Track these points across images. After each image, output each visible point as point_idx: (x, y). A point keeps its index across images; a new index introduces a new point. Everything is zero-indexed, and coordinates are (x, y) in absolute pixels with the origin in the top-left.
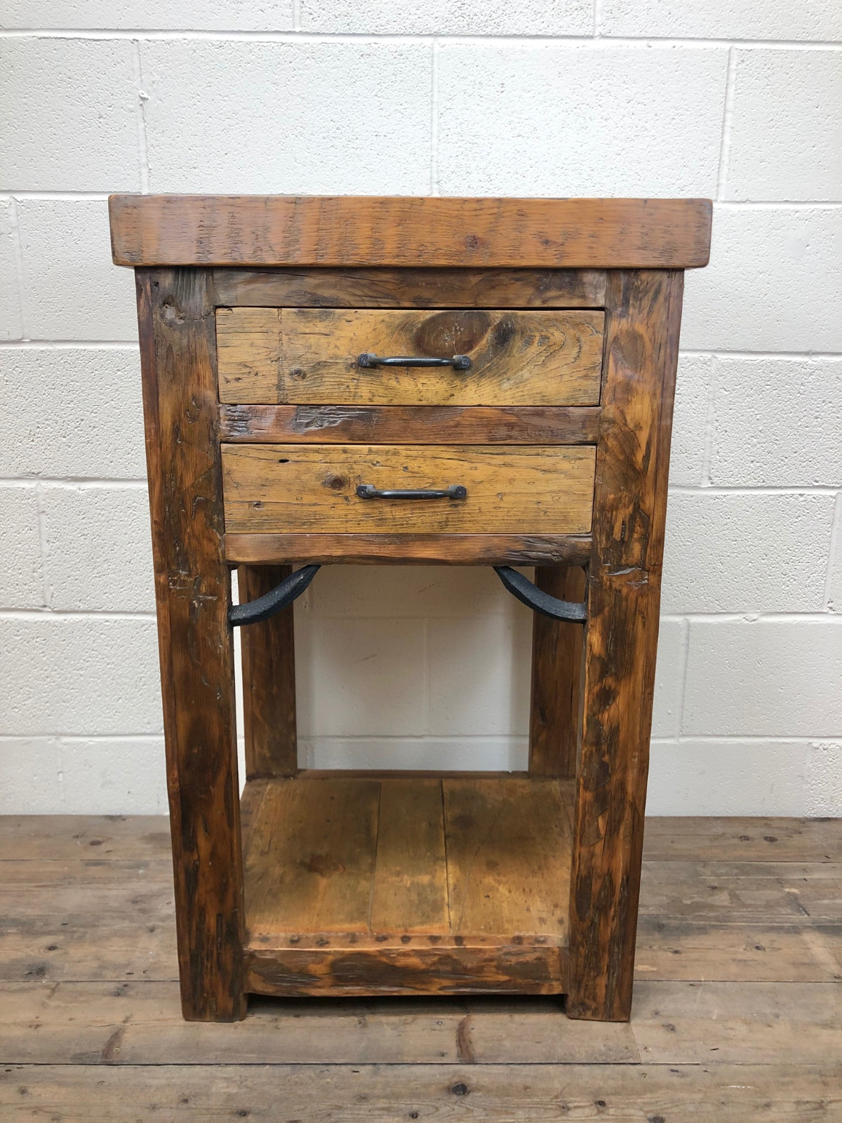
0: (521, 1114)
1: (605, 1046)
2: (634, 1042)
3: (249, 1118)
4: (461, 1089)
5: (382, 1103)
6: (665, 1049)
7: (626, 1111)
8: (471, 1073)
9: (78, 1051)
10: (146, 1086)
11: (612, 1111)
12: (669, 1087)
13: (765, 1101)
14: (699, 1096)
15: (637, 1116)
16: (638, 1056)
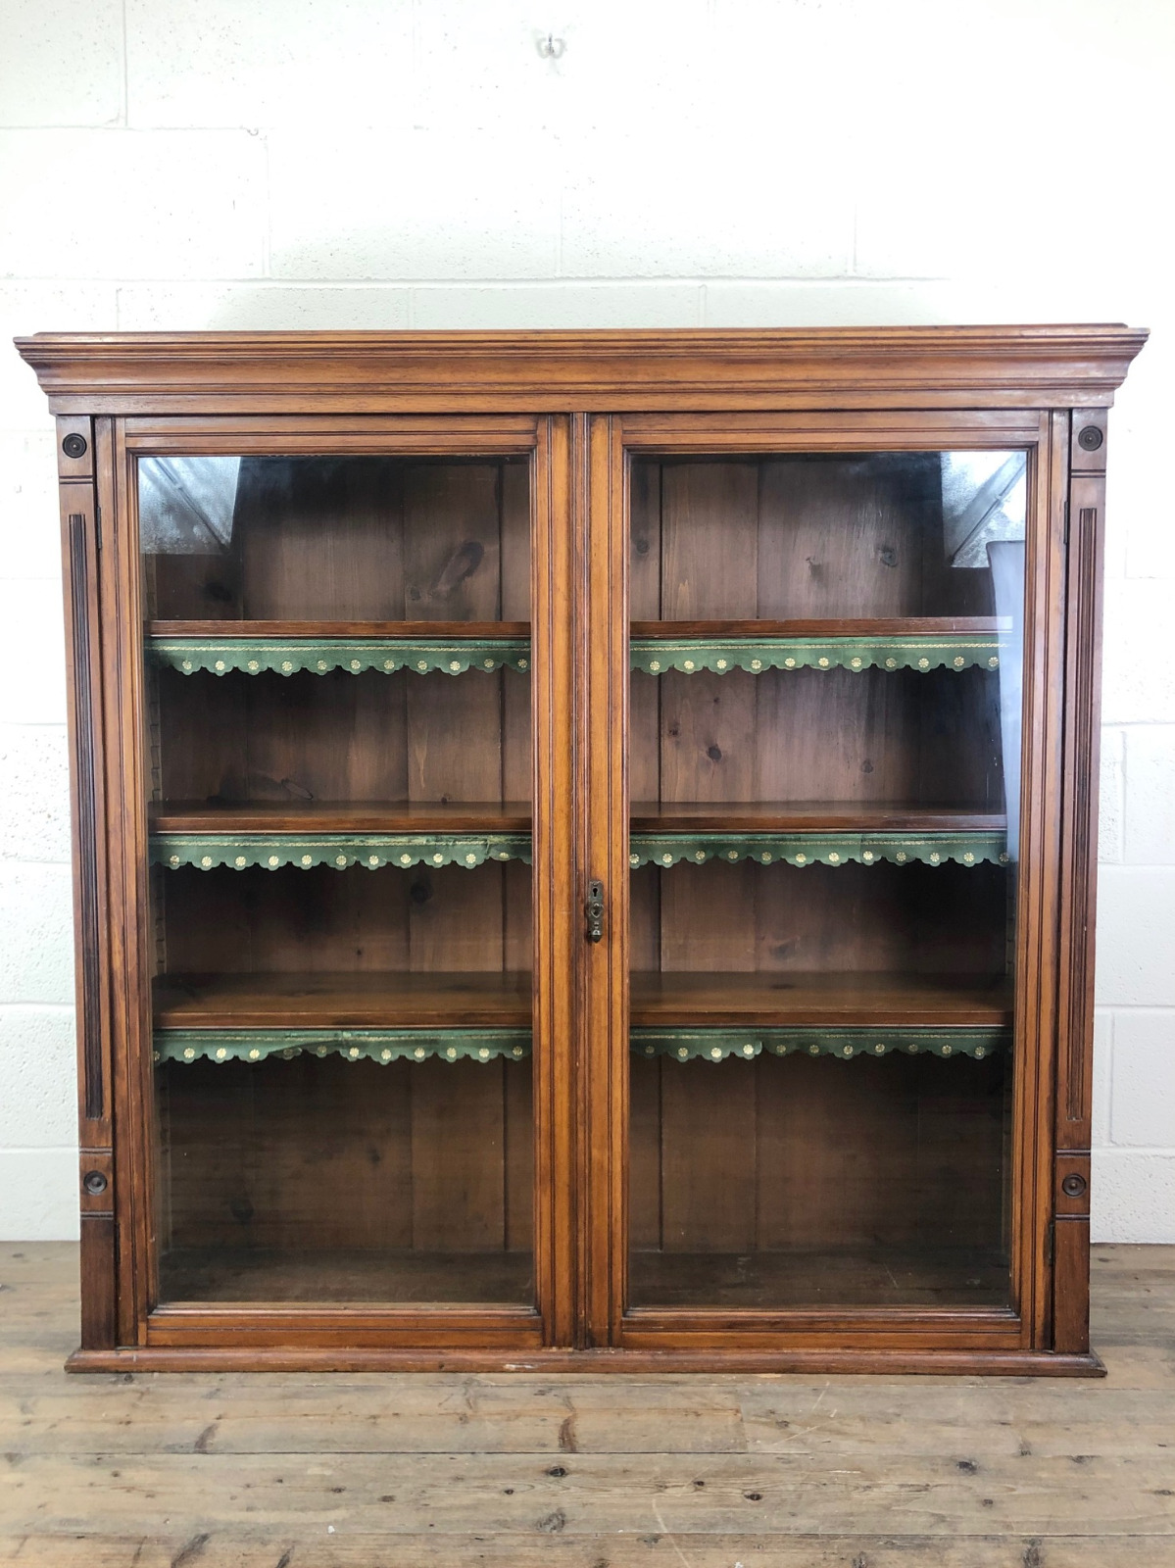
0: (617, 1490)
1: (713, 1439)
2: (743, 1435)
3: (344, 1493)
4: (559, 1472)
5: (477, 1483)
6: (774, 1442)
7: (724, 1490)
8: (570, 1461)
9: (170, 1443)
10: (241, 1470)
11: (709, 1490)
12: (773, 1470)
13: (867, 1483)
14: (803, 1478)
15: (736, 1493)
16: (745, 1447)
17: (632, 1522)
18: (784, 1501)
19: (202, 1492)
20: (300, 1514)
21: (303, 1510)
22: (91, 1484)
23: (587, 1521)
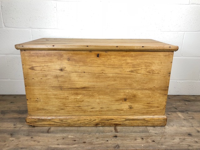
0: (128, 140)
1: (142, 130)
4: (116, 136)
5: (101, 139)
6: (153, 130)
7: (147, 140)
8: (117, 134)
9: (42, 131)
10: (56, 136)
11: (145, 140)
12: (155, 136)
13: (173, 138)
14: (161, 137)
15: (150, 140)
16: (148, 131)
17: (132, 147)
18: (159, 142)
19: (49, 141)
20: (68, 145)
21: (69, 145)
22: (27, 140)
23: (123, 146)
